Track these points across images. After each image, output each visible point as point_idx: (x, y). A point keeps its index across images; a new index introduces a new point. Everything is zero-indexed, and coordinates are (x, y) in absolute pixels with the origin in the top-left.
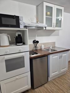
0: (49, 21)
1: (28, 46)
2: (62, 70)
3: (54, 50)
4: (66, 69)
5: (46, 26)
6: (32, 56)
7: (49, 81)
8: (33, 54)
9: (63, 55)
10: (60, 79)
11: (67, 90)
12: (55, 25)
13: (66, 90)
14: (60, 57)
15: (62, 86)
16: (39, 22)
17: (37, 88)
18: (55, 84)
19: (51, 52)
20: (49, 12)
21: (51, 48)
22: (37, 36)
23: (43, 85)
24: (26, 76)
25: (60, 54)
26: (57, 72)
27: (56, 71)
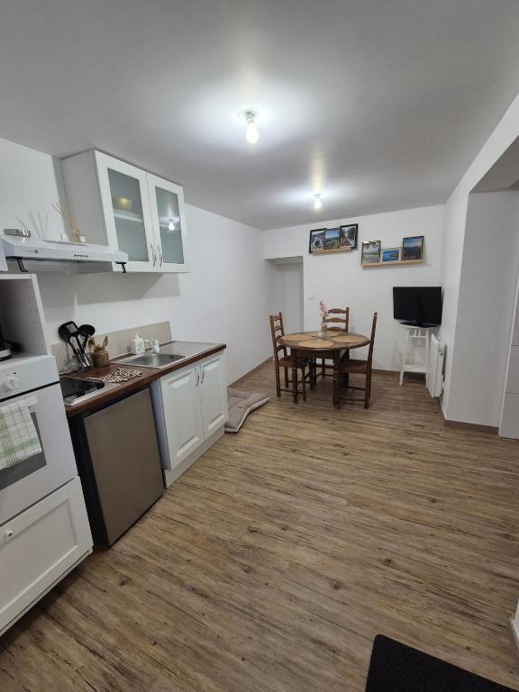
0: (133, 234)
1: (50, 355)
2: (211, 427)
3: (172, 357)
4: (223, 416)
5: (124, 257)
6: (78, 401)
7: (168, 484)
8: (80, 394)
9: (208, 369)
10: (209, 462)
11: (237, 485)
12: (159, 253)
13: (234, 487)
14: (200, 379)
15: (219, 480)
16: (83, 239)
17: (123, 535)
18: (194, 487)
19: (163, 367)
20: (125, 197)
21: (158, 349)
22: (81, 302)
23: (148, 510)
24: (61, 505)
25: (198, 368)
26: (196, 439)
27: (193, 437)
